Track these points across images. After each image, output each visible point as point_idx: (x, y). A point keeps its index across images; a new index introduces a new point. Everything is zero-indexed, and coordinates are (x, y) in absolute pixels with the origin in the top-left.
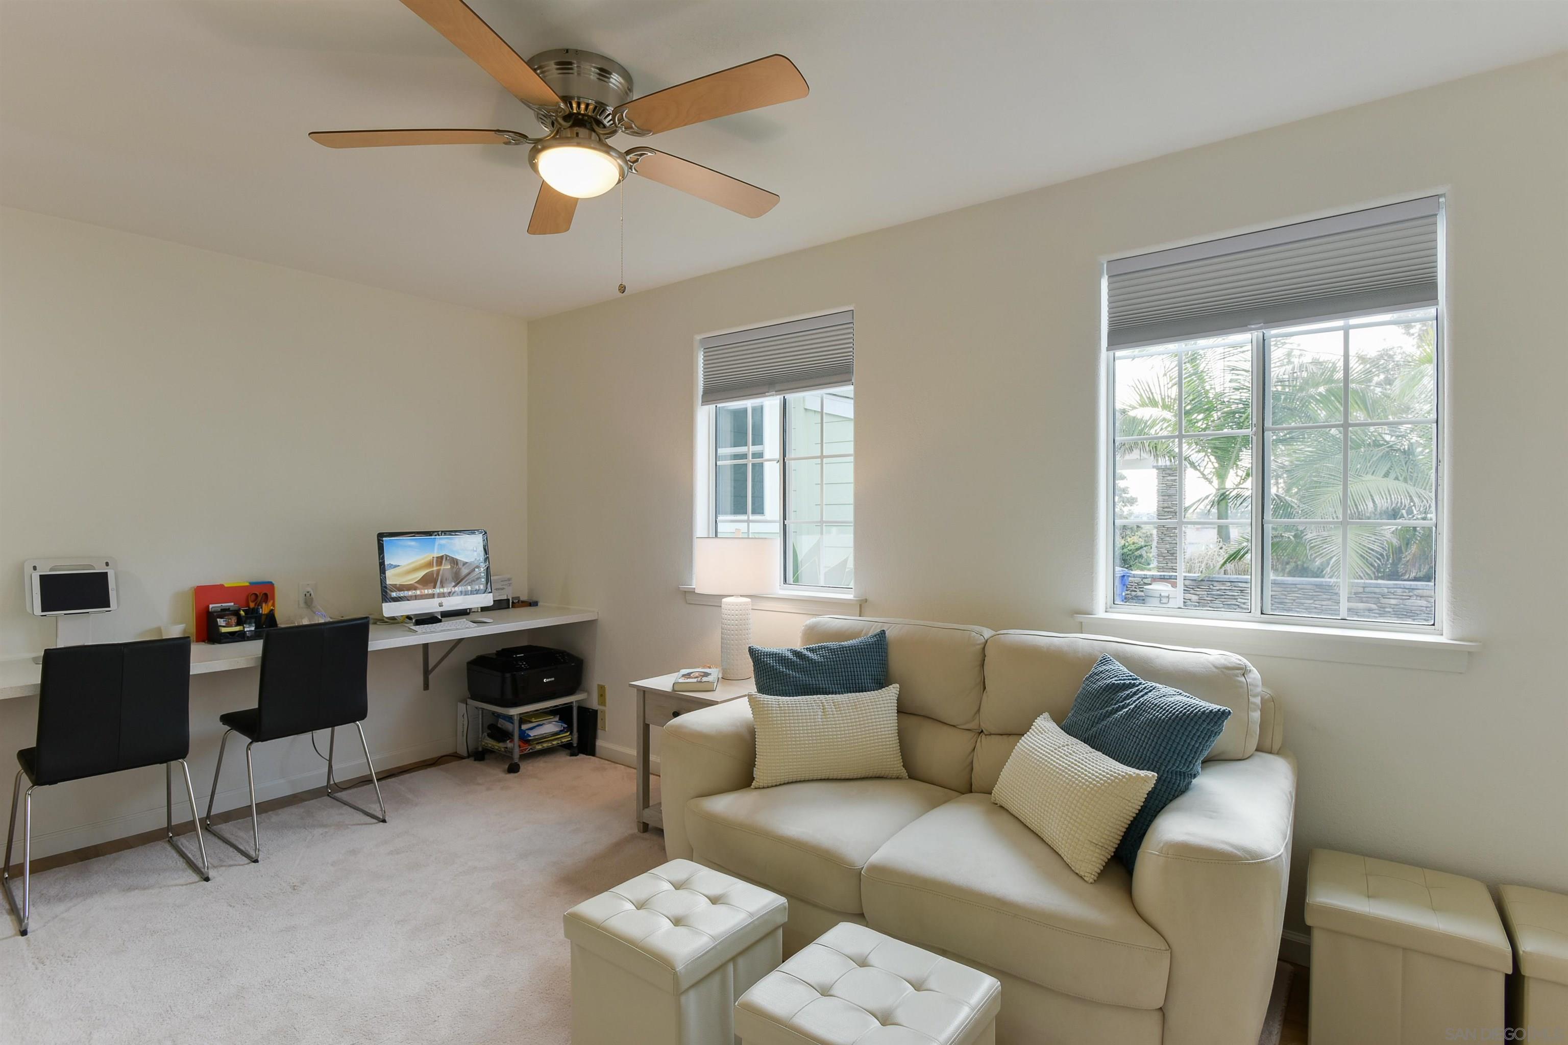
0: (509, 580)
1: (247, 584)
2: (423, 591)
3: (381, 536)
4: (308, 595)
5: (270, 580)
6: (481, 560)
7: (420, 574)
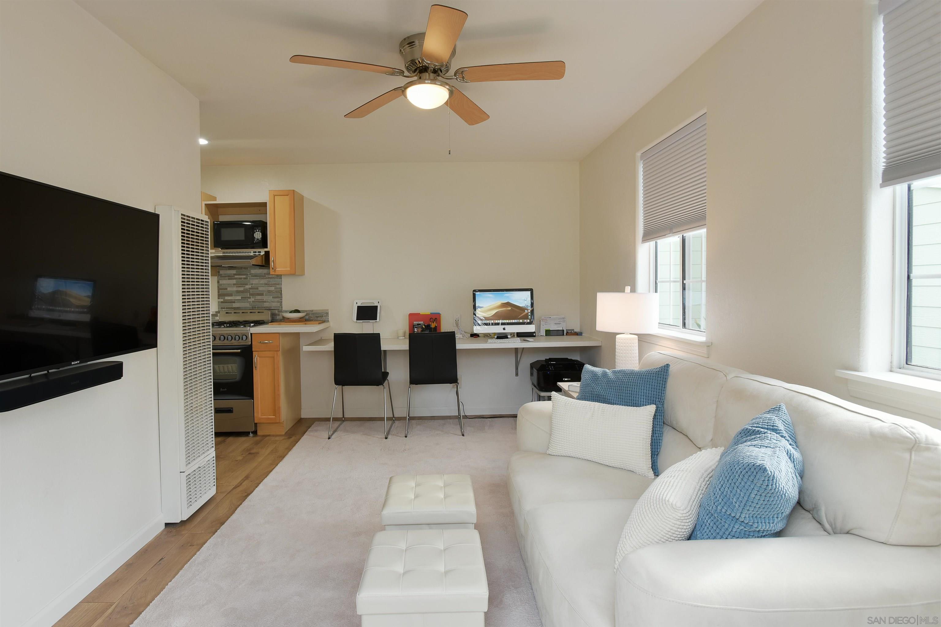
0: (564, 318)
1: (430, 314)
2: (495, 321)
3: (474, 291)
4: (457, 320)
5: (439, 312)
6: (529, 305)
7: (494, 312)
